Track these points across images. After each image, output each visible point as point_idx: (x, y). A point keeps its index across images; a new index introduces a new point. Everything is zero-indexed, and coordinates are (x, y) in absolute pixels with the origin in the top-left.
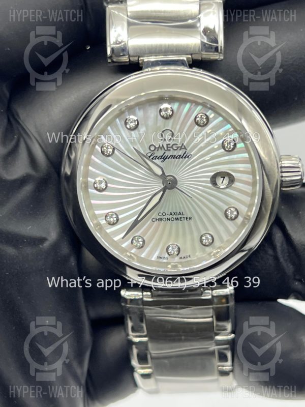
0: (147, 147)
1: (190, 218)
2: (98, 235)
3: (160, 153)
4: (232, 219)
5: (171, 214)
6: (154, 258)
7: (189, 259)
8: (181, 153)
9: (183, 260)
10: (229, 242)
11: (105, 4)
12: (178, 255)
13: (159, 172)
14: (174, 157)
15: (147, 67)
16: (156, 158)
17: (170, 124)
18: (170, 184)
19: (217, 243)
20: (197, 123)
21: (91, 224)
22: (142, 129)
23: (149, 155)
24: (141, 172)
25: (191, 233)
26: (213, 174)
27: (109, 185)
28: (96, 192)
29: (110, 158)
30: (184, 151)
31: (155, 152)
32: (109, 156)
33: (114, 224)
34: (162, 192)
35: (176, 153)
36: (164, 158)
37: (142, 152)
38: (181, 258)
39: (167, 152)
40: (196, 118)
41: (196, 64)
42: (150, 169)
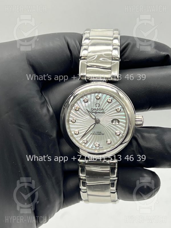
0: (90, 109)
1: (104, 134)
2: (71, 138)
3: (95, 111)
4: (118, 135)
5: (97, 132)
6: (90, 147)
7: (102, 148)
8: (102, 111)
9: (100, 149)
10: (116, 143)
11: (80, 60)
12: (98, 147)
13: (94, 118)
14: (99, 113)
15: (92, 82)
16: (93, 112)
17: (98, 101)
18: (97, 122)
19: (113, 143)
20: (108, 102)
21: (69, 134)
22: (89, 102)
23: (91, 111)
24: (88, 117)
25: (104, 139)
26: (112, 119)
27: (76, 121)
28: (72, 123)
29: (77, 112)
30: (103, 111)
31: (93, 110)
32: (77, 111)
33: (77, 134)
34: (94, 124)
35: (100, 111)
36: (96, 113)
37: (89, 110)
38: (99, 148)
39: (97, 111)
40: (107, 100)
41: (109, 82)
42: (91, 116)
